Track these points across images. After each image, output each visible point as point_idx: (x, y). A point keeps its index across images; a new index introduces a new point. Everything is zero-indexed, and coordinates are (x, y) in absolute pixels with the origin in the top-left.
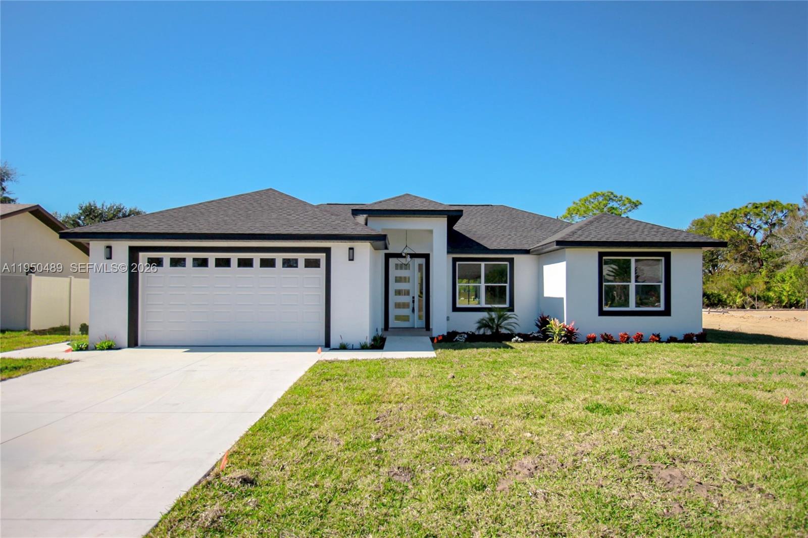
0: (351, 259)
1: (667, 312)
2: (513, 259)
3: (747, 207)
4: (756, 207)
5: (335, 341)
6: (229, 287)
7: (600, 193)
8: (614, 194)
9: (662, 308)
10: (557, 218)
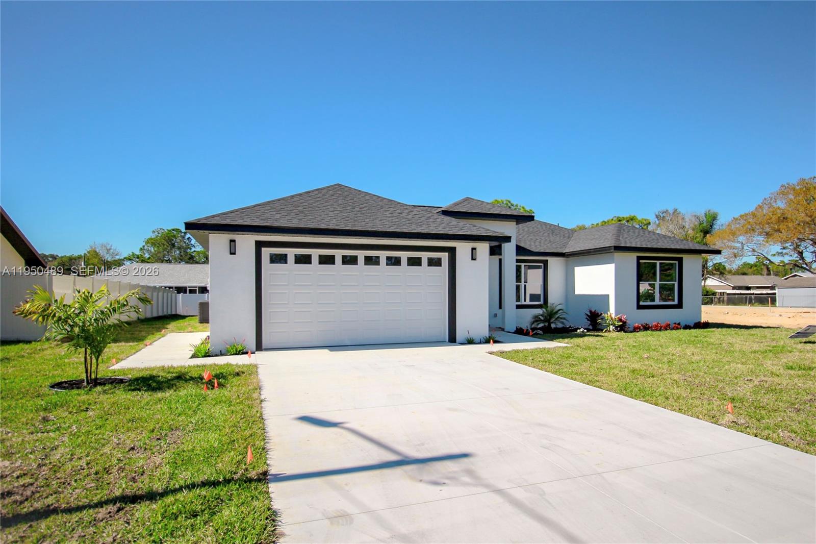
0: (473, 259)
1: (680, 306)
2: (547, 261)
3: (612, 219)
4: (620, 221)
5: (460, 334)
6: (357, 285)
7: (500, 201)
8: (511, 202)
9: (676, 302)
10: (558, 226)
